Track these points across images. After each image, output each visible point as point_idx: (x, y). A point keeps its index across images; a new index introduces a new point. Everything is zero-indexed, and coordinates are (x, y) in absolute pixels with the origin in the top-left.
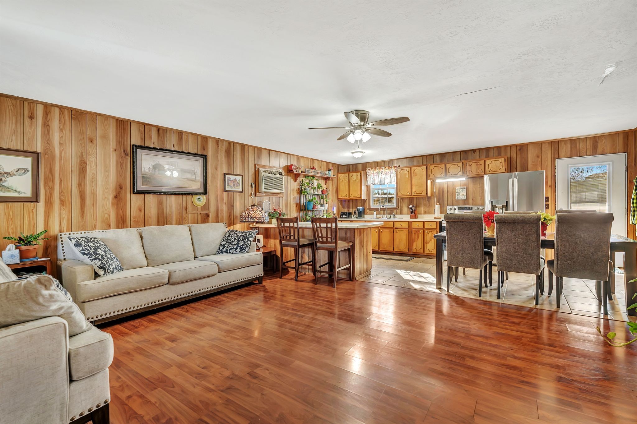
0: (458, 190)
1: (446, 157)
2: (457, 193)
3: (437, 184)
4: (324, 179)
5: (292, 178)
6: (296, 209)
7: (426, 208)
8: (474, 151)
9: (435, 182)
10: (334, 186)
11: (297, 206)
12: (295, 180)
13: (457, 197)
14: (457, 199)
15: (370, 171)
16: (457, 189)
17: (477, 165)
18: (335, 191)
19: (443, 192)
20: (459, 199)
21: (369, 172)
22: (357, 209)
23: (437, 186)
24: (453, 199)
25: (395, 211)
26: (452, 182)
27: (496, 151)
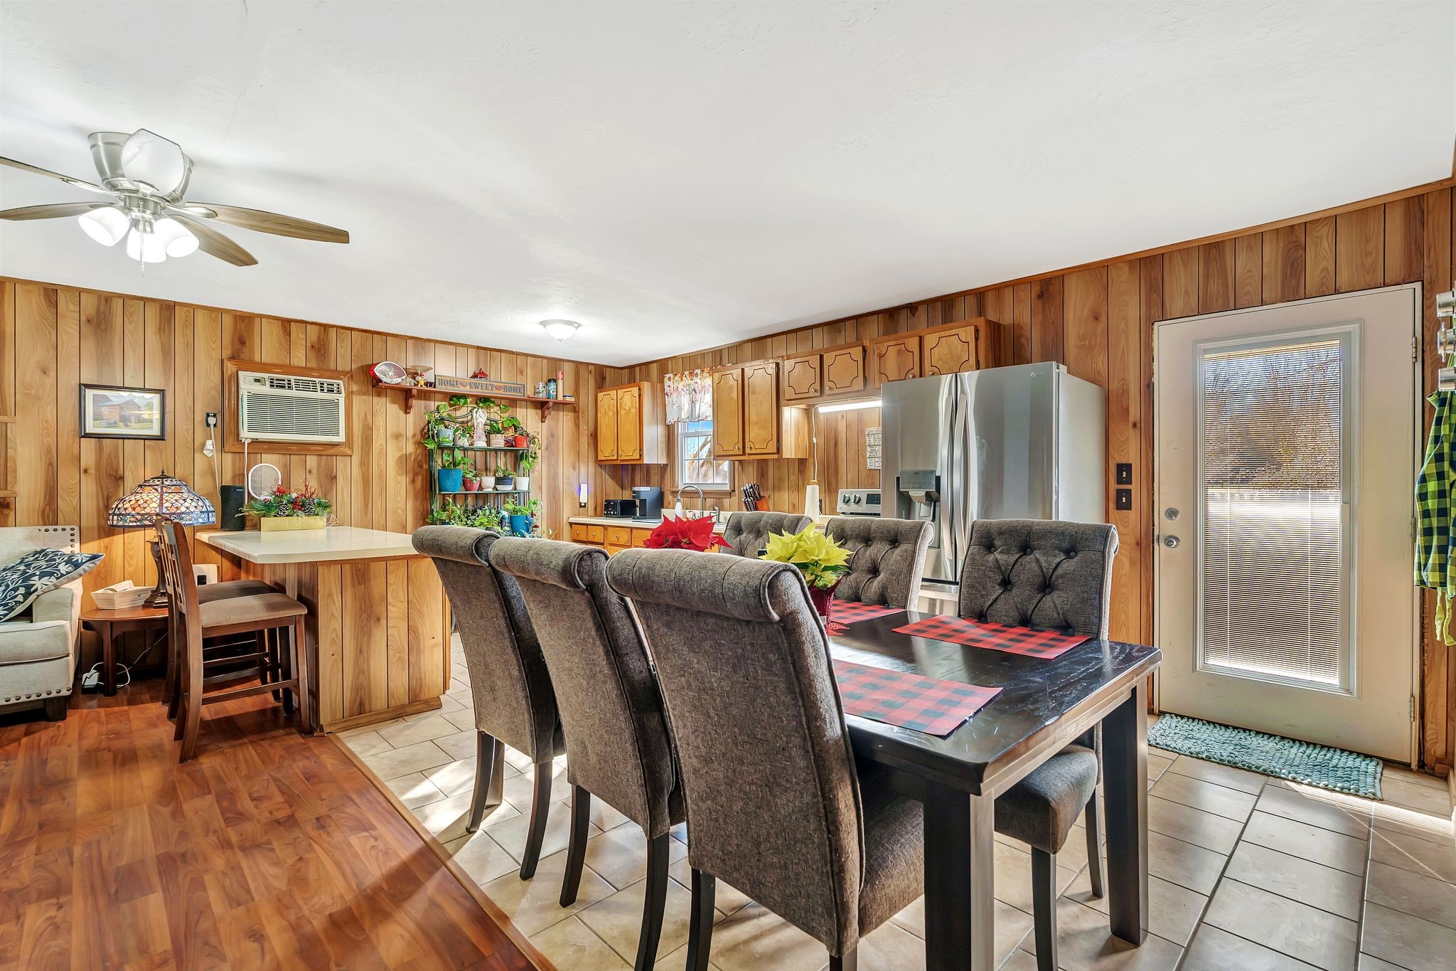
0: (872, 439)
1: (843, 333)
2: (868, 449)
3: (822, 417)
4: (539, 405)
5: (394, 402)
6: (410, 488)
7: (796, 493)
8: (912, 308)
9: (817, 414)
10: (583, 427)
11: (413, 481)
12: (407, 409)
13: (868, 460)
14: (869, 466)
15: (671, 383)
16: (868, 435)
17: (900, 352)
18: (584, 440)
19: (836, 444)
20: (873, 468)
21: (669, 386)
22: (634, 492)
23: (822, 423)
24: (861, 468)
25: (726, 502)
26: (858, 410)
27: (971, 301)
